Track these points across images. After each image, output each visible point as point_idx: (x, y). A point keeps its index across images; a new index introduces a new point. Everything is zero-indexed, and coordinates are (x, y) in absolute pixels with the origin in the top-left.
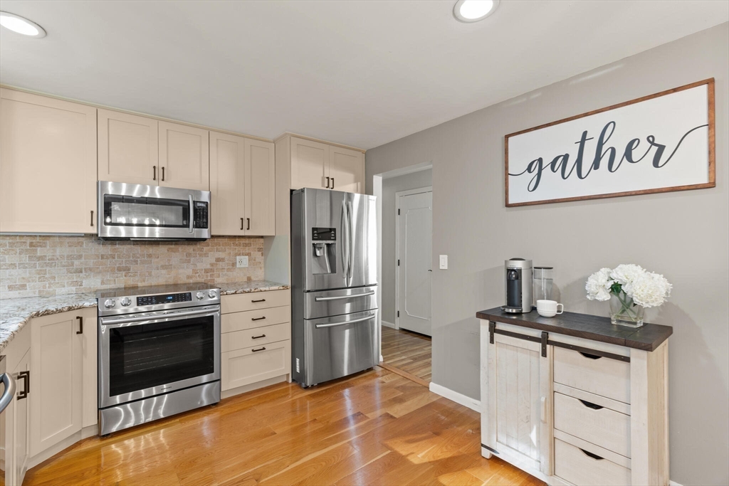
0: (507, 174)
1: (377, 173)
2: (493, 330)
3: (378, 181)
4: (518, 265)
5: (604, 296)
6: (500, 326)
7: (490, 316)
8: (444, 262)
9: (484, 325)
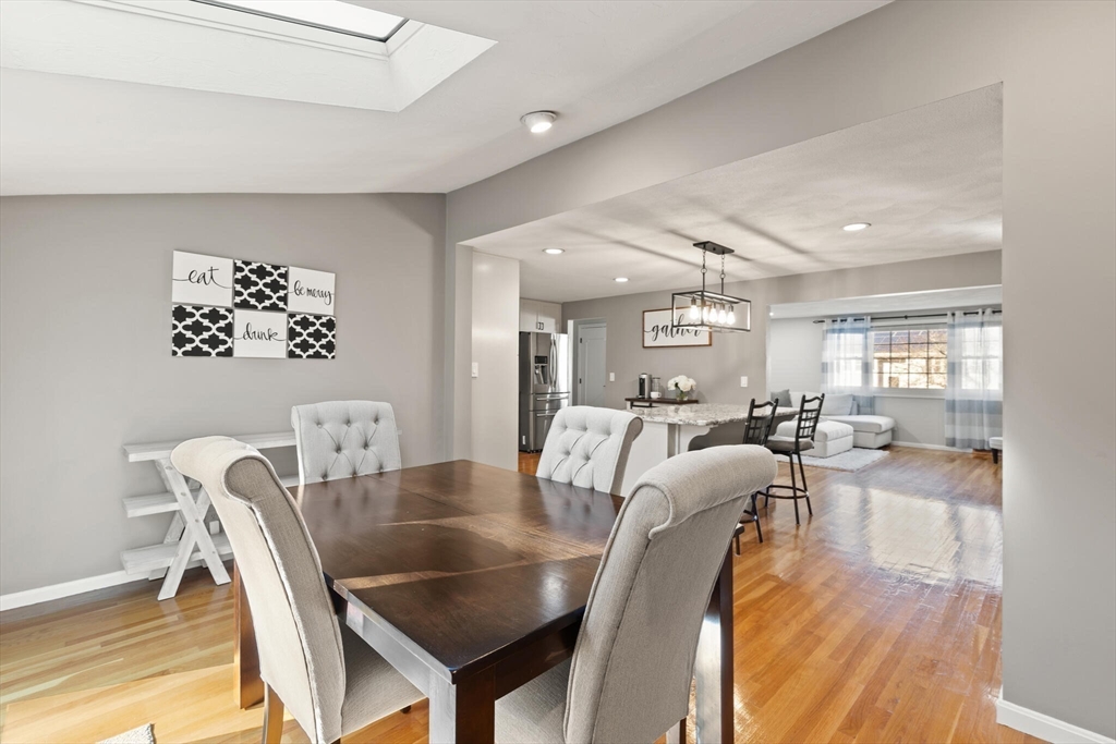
0: (644, 331)
1: (570, 319)
2: (632, 405)
3: (570, 323)
4: (644, 376)
5: (673, 388)
6: (636, 403)
7: (632, 401)
8: (612, 377)
9: (629, 403)
